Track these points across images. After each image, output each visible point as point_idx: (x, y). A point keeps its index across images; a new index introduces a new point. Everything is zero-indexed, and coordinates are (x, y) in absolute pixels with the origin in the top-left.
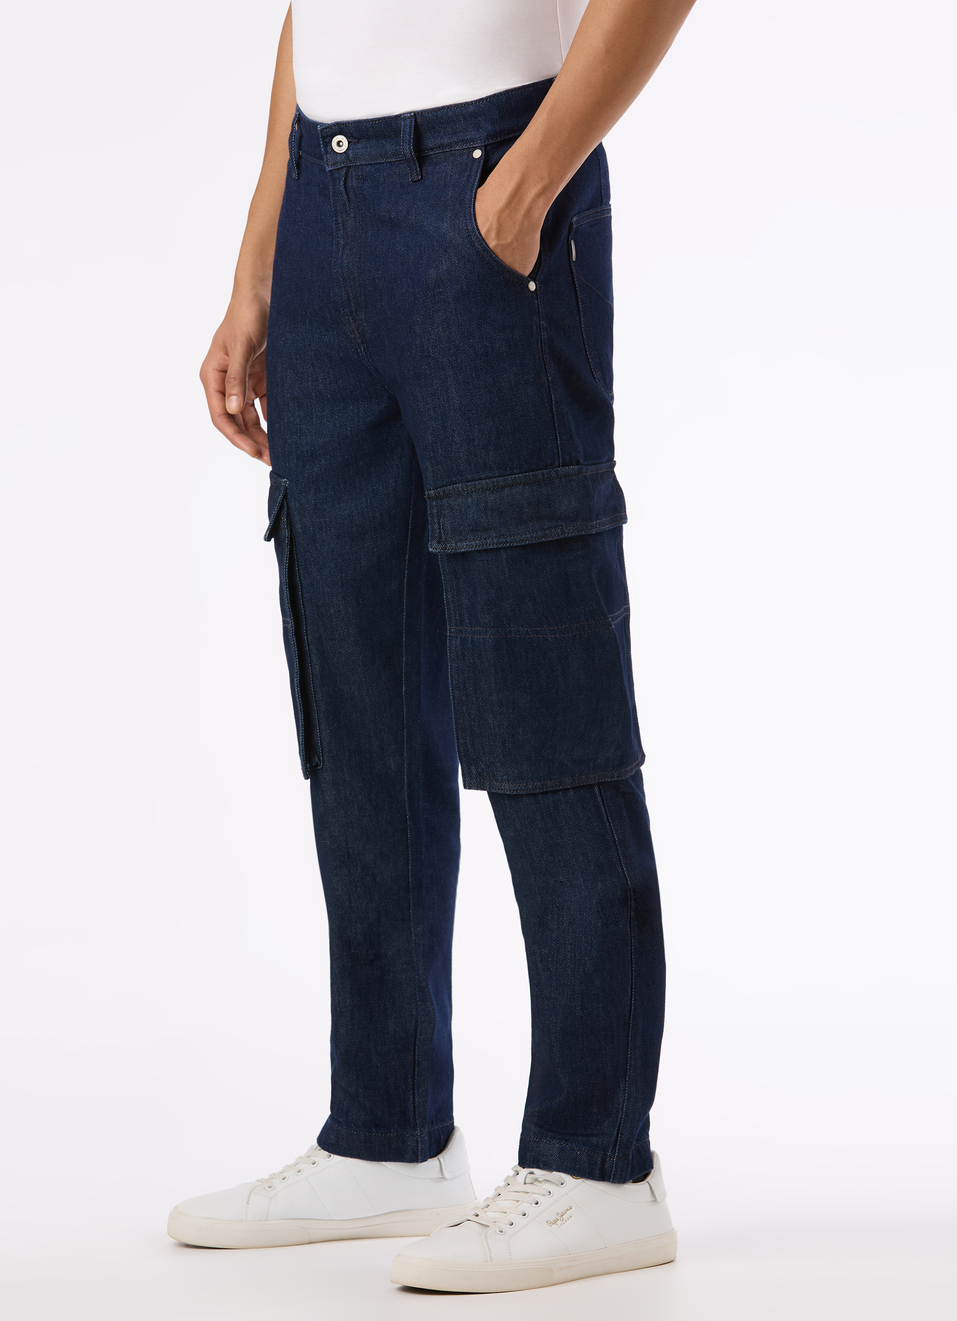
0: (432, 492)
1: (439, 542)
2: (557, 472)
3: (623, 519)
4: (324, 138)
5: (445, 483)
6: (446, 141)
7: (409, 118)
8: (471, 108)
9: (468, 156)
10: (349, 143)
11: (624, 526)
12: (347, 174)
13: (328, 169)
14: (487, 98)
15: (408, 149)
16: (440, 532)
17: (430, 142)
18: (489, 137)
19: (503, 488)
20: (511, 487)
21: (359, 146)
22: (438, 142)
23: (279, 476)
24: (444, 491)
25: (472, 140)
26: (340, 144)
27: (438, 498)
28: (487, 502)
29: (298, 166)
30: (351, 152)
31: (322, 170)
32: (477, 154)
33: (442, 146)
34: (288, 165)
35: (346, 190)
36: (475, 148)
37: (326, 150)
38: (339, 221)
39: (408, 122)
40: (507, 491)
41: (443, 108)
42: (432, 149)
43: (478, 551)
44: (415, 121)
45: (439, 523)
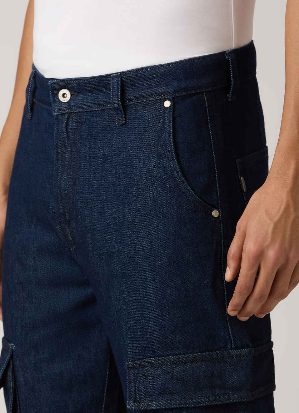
0: (131, 363)
1: (135, 401)
2: (229, 353)
3: (273, 387)
4: (53, 90)
5: (141, 357)
6: (143, 93)
7: (117, 77)
8: (163, 70)
9: (160, 106)
10: (71, 95)
11: (274, 392)
12: (68, 118)
13: (55, 114)
14: (175, 63)
15: (116, 101)
16: (135, 394)
17: (130, 95)
18: (175, 91)
19: (186, 363)
20: (191, 362)
21: (78, 98)
22: (137, 94)
23: (8, 341)
24: (140, 363)
25: (163, 93)
26: (64, 96)
27: (136, 367)
28: (173, 373)
29: (32, 110)
30: (72, 102)
31: (50, 114)
32: (167, 104)
33: (140, 97)
34: (25, 109)
35: (67, 130)
36: (165, 100)
37: (54, 100)
38: (59, 153)
39: (116, 80)
40: (189, 365)
41: (142, 69)
42: (132, 100)
43: (165, 409)
44: (121, 79)
45: (135, 386)
